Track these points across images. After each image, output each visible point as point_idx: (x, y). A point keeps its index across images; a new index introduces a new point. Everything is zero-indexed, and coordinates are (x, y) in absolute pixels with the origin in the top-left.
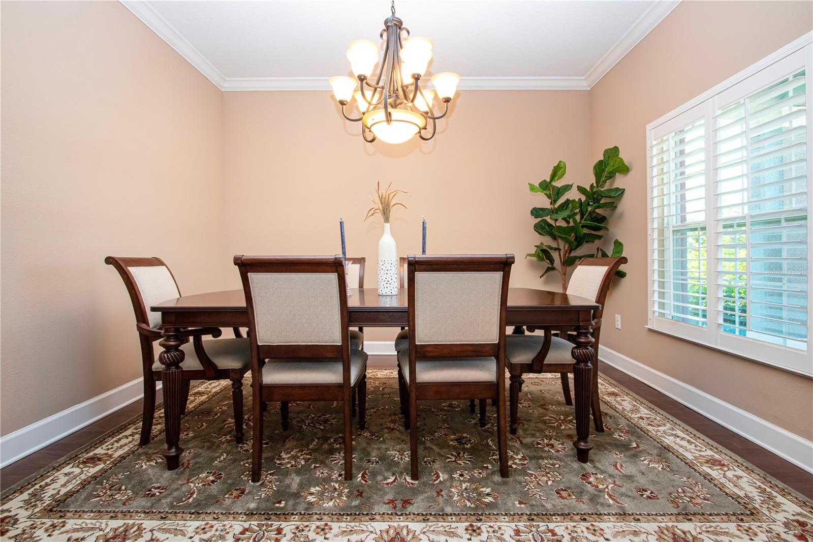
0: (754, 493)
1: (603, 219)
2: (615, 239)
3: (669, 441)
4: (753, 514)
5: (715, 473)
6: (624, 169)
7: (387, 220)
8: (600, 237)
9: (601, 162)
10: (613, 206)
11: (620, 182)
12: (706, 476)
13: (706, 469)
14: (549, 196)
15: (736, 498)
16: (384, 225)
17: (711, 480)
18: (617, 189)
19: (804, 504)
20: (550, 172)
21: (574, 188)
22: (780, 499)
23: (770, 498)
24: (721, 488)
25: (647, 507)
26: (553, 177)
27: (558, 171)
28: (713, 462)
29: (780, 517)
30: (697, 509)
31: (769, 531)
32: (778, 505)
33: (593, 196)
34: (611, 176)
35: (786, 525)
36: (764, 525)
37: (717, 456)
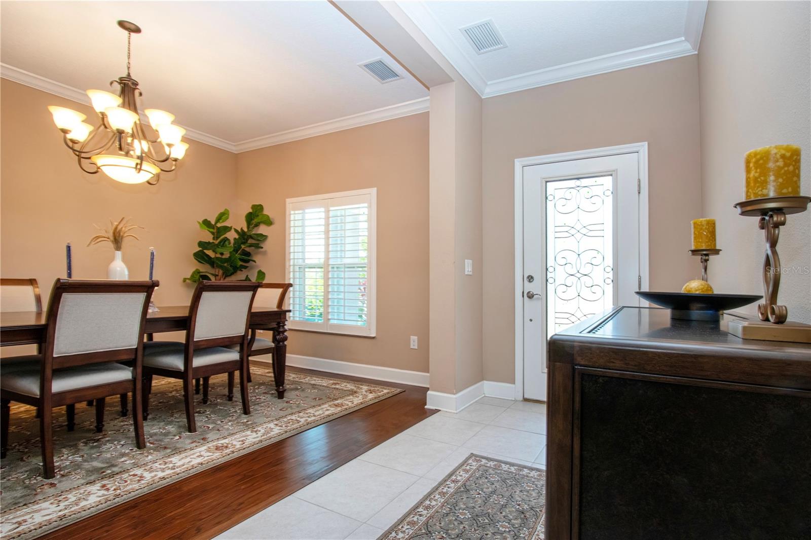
0: (353, 388)
1: (248, 254)
2: (259, 269)
3: (313, 382)
4: (356, 392)
5: (337, 386)
6: (269, 222)
7: (118, 248)
8: (246, 267)
9: (250, 214)
10: (258, 246)
11: (262, 230)
12: (335, 388)
13: (334, 386)
14: (213, 233)
15: (349, 390)
16: (114, 252)
17: (337, 389)
18: (261, 235)
19: (368, 386)
20: (216, 215)
21: (233, 230)
22: (361, 387)
23: (358, 387)
24: (342, 390)
25: (321, 402)
26: (218, 220)
27: (222, 216)
28: (335, 384)
29: (363, 390)
30: (338, 397)
31: (362, 394)
32: (361, 388)
33: (244, 237)
34: (257, 225)
35: (366, 392)
36: (360, 394)
37: (335, 382)
